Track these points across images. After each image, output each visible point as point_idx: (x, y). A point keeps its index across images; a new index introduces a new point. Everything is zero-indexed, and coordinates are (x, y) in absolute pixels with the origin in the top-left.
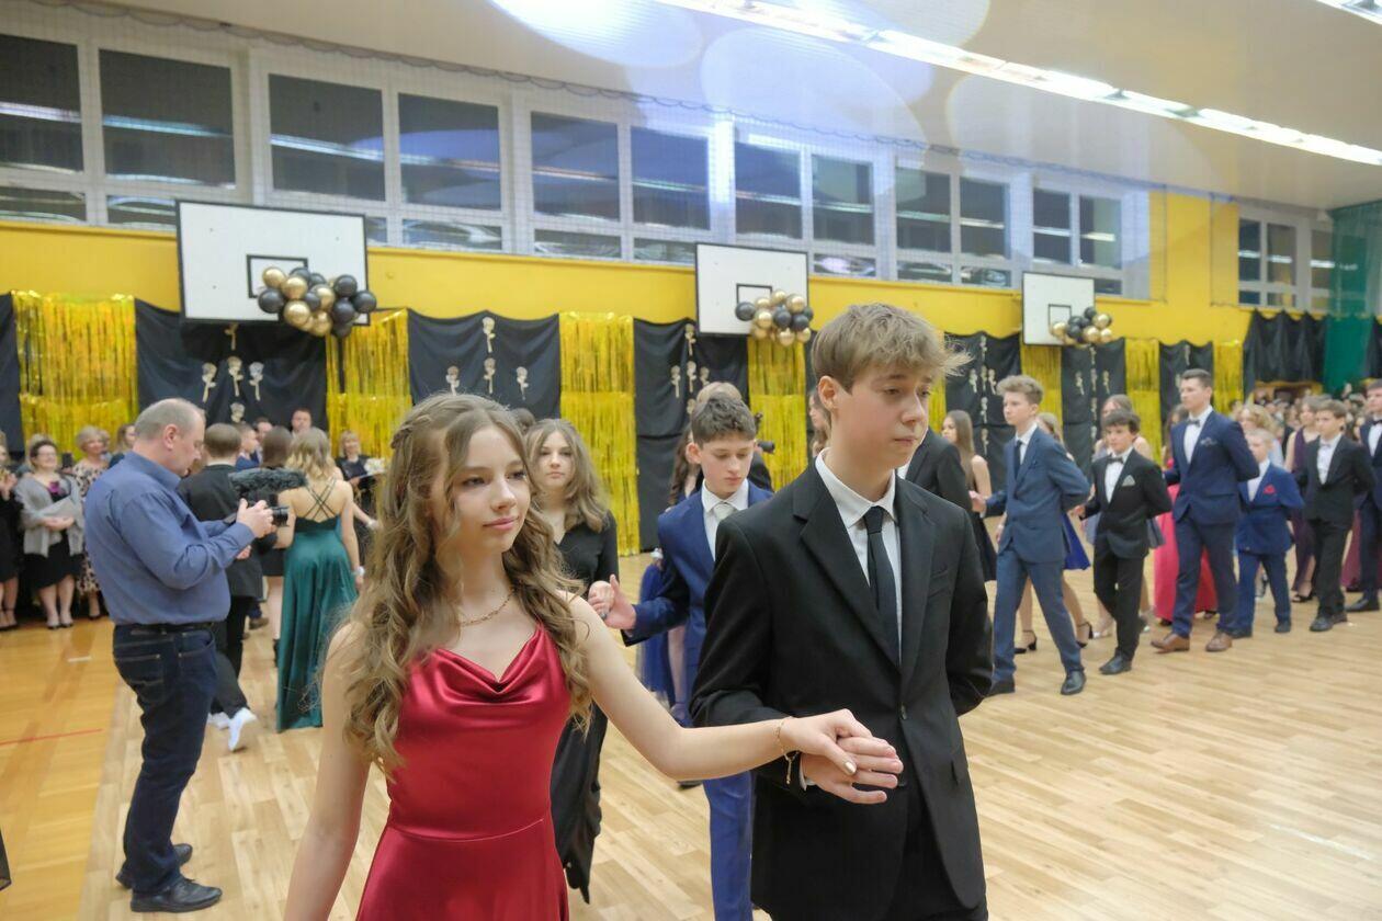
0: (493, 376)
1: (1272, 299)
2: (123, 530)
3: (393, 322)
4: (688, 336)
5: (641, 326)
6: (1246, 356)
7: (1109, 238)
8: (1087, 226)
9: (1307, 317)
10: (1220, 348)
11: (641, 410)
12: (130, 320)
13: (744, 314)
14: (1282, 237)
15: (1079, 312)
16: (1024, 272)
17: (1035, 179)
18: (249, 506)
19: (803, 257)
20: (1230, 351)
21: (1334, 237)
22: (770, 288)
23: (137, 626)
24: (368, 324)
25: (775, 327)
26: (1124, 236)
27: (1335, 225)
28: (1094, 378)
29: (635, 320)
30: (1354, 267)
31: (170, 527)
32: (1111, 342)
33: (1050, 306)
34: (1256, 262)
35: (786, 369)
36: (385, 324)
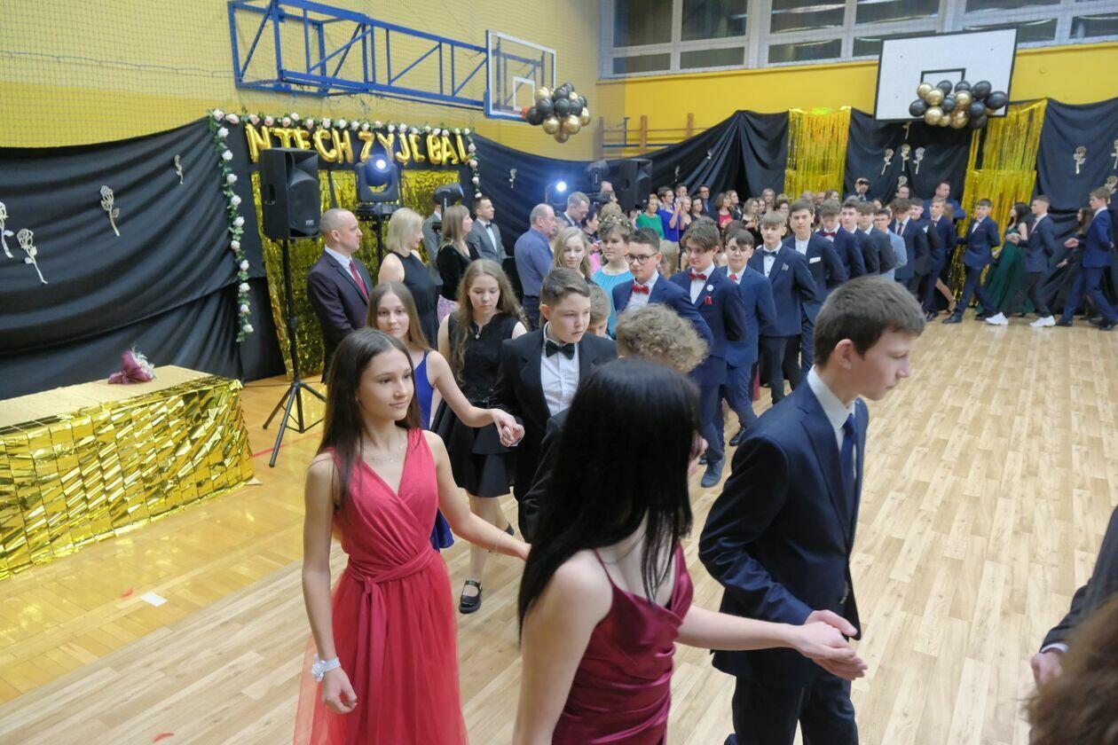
3: (1032, 112)
12: (847, 121)
24: (1005, 116)
36: (1023, 114)
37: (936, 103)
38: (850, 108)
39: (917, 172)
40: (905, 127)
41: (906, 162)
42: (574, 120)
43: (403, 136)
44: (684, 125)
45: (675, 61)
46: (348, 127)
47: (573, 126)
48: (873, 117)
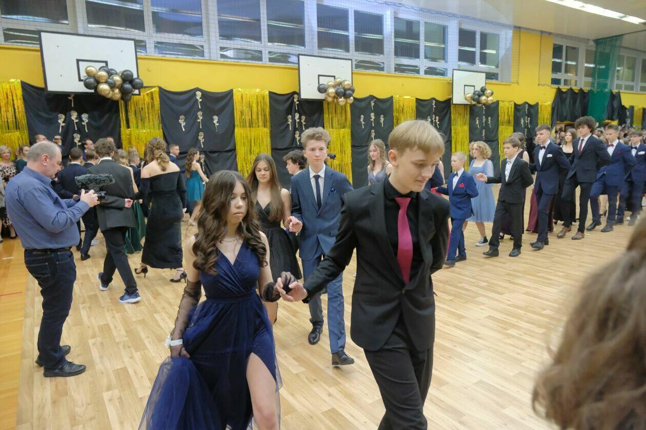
0: (201, 120)
1: (566, 82)
2: (25, 205)
3: (152, 93)
4: (295, 100)
5: (272, 95)
6: (553, 109)
7: (494, 52)
8: (484, 46)
9: (581, 90)
10: (541, 106)
11: (273, 136)
12: (19, 92)
13: (322, 90)
14: (572, 52)
15: (478, 89)
16: (454, 70)
17: (460, 23)
18: (86, 192)
19: (350, 61)
20: (546, 107)
21: (596, 52)
22: (334, 77)
23: (35, 250)
24: (139, 94)
25: (336, 96)
26: (500, 52)
27: (596, 47)
28: (484, 120)
29: (270, 93)
30: (603, 67)
31: (48, 204)
32: (492, 103)
33: (465, 86)
34: (560, 64)
35: (342, 117)
36: (148, 94)
37: (104, 81)
38: (19, 81)
39: (87, 131)
40: (69, 98)
41: (77, 123)
48: (44, 89)
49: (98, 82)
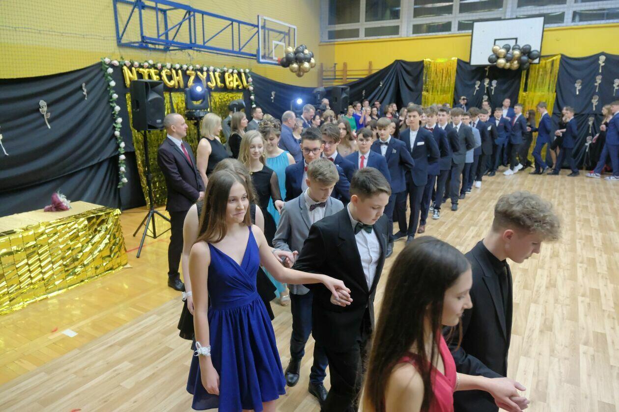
0: (600, 84)
3: (553, 62)
12: (456, 65)
24: (539, 63)
36: (548, 63)
37: (502, 56)
38: (457, 58)
39: (493, 93)
40: (486, 69)
41: (487, 88)
42: (306, 65)
43: (211, 73)
44: (367, 67)
45: (362, 33)
46: (181, 68)
47: (306, 68)
48: (469, 63)
49: (498, 58)
